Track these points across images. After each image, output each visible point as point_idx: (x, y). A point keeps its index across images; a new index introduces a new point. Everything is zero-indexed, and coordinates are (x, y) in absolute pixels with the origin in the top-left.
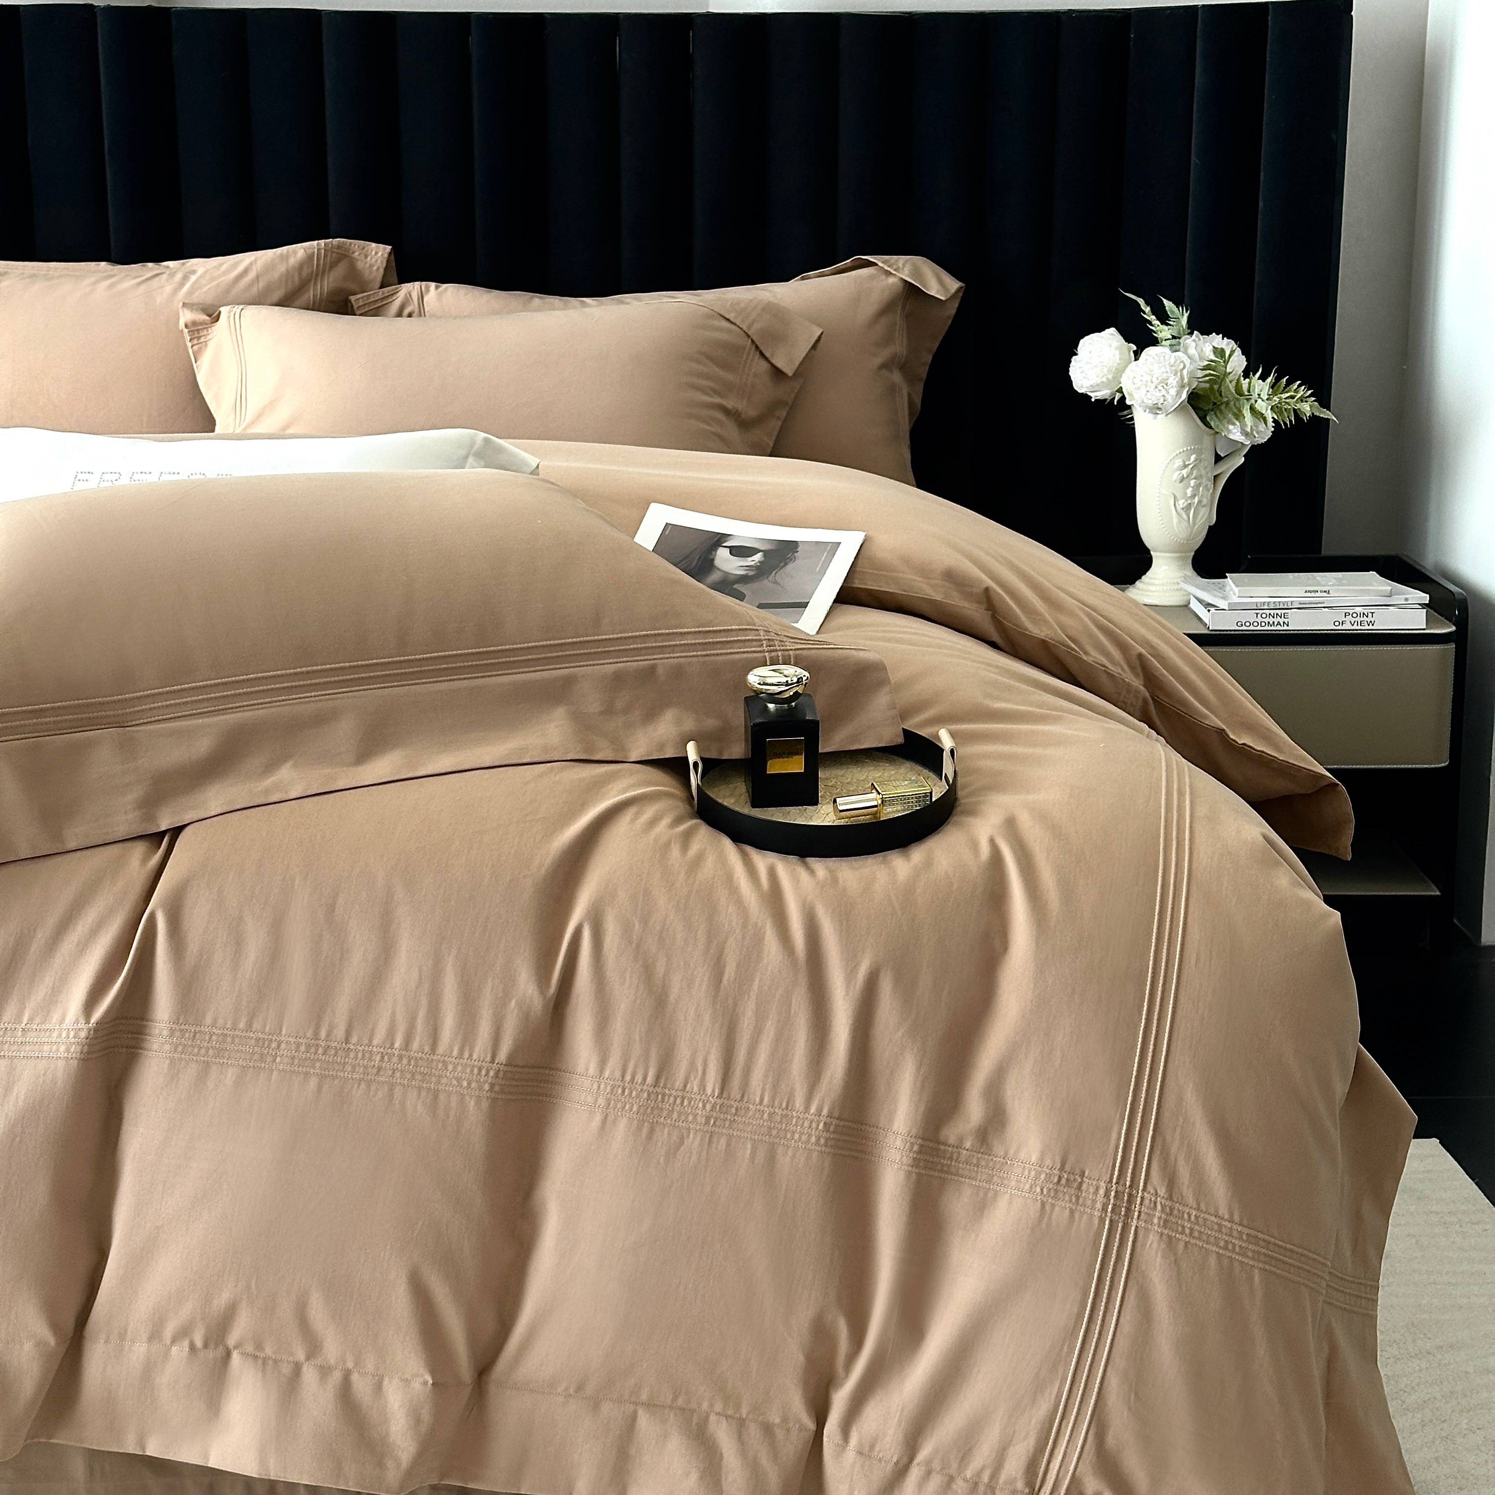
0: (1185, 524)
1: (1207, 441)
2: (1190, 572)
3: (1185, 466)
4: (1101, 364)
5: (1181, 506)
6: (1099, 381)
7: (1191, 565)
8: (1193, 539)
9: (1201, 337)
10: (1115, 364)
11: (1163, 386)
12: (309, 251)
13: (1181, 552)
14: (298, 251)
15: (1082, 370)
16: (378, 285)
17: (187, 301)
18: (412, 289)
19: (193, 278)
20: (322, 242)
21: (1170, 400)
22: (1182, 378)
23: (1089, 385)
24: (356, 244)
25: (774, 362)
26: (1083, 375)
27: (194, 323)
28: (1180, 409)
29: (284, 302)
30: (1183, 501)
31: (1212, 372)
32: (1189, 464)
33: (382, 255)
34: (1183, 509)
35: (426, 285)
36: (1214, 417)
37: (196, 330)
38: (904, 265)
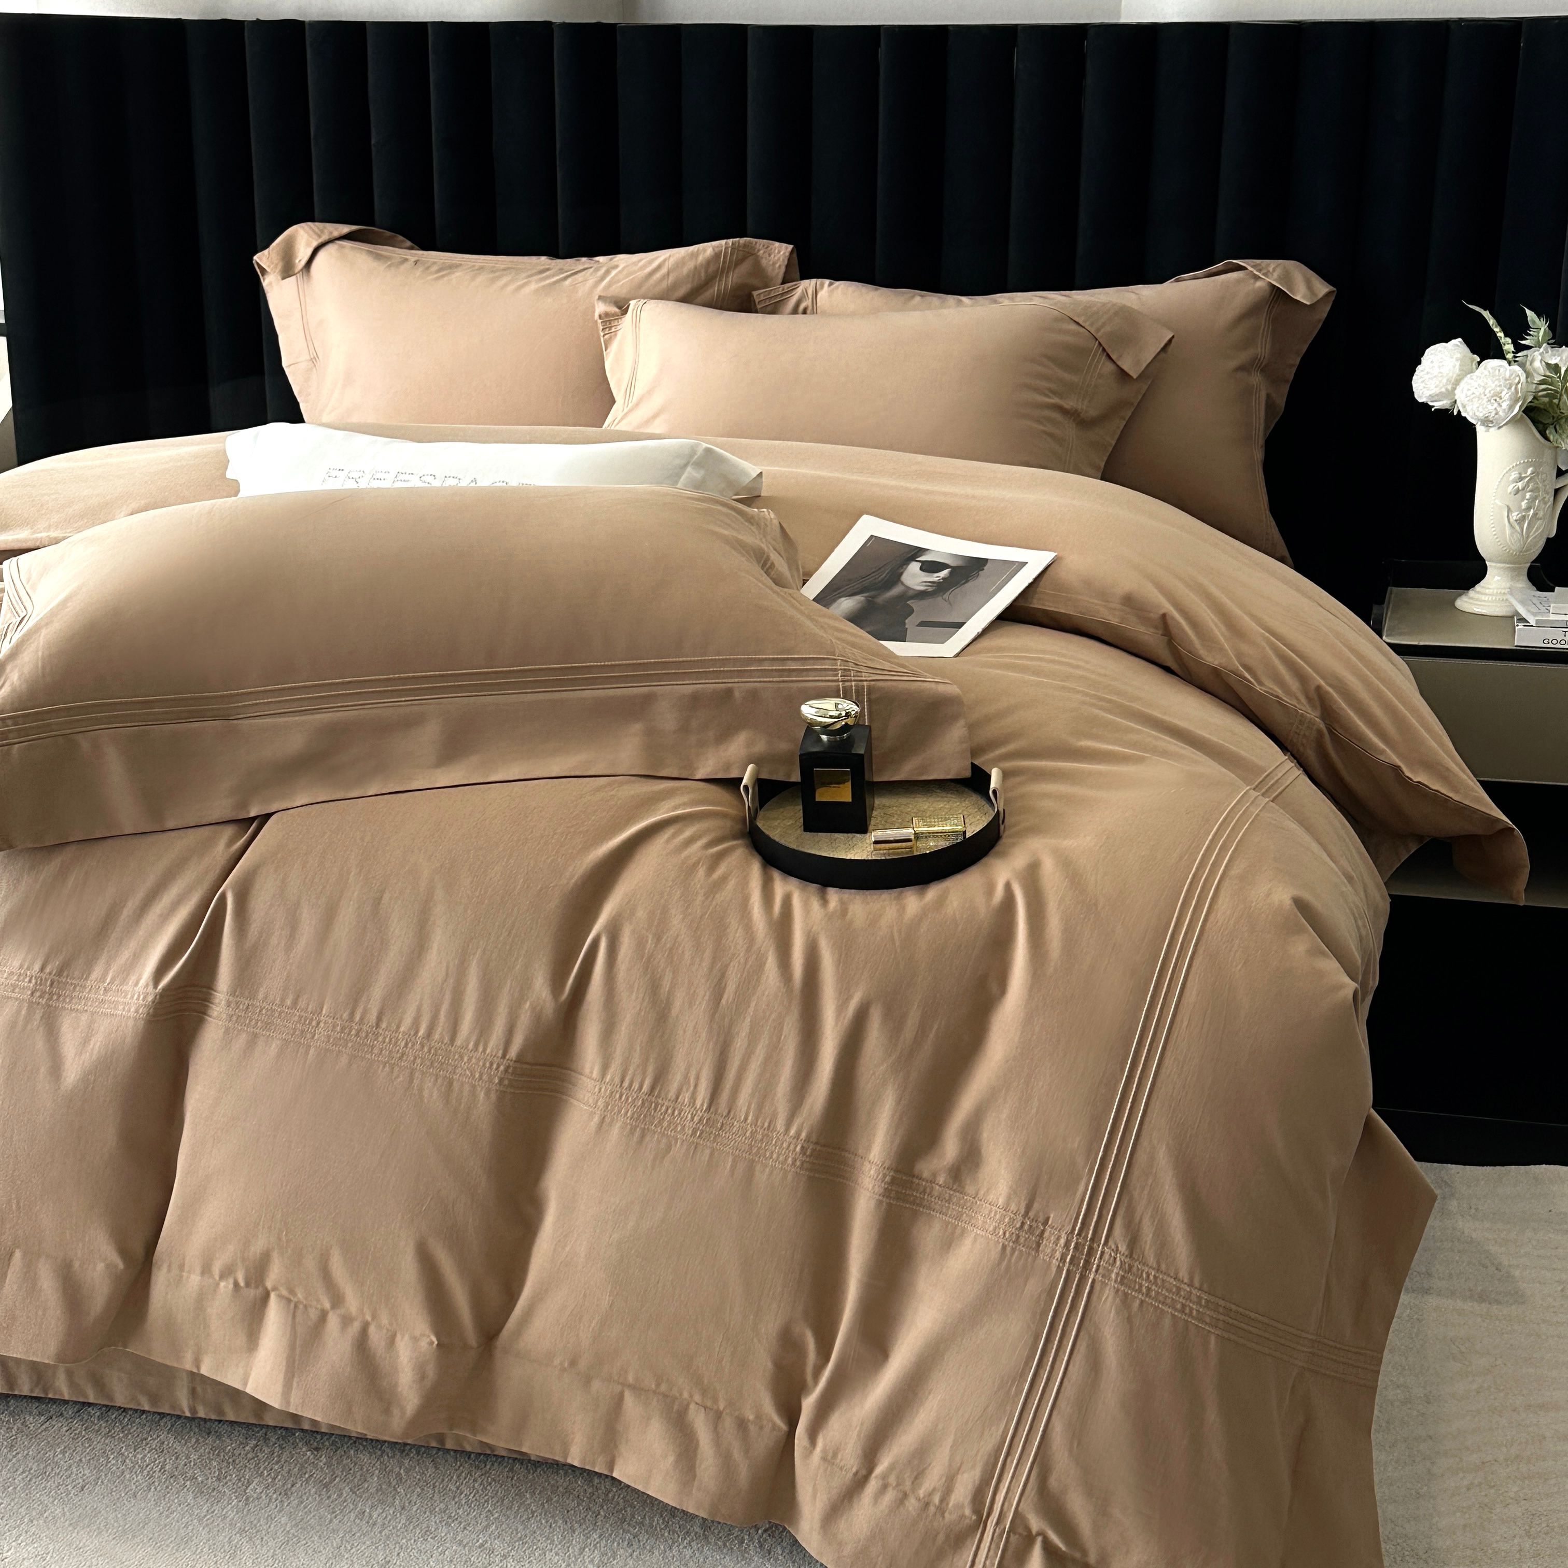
0: (1517, 536)
1: (1548, 454)
2: (1523, 583)
3: (1521, 479)
4: (1440, 375)
5: (1515, 518)
6: (1437, 391)
7: (1526, 578)
8: (1527, 551)
9: (1549, 350)
10: (1455, 376)
11: (1496, 400)
12: (717, 250)
13: (1514, 563)
14: (707, 250)
15: (1422, 379)
16: (780, 281)
17: (602, 294)
18: (808, 285)
19: (614, 273)
20: (730, 241)
21: (1501, 413)
22: (1517, 392)
23: (1428, 395)
24: (760, 243)
25: (1119, 363)
26: (1423, 385)
27: (607, 314)
28: (1514, 421)
29: (687, 299)
30: (1517, 513)
31: (1550, 387)
32: (1525, 477)
33: (784, 253)
34: (1516, 520)
35: (821, 282)
36: (1553, 431)
37: (609, 321)
38: (1274, 270)
